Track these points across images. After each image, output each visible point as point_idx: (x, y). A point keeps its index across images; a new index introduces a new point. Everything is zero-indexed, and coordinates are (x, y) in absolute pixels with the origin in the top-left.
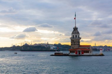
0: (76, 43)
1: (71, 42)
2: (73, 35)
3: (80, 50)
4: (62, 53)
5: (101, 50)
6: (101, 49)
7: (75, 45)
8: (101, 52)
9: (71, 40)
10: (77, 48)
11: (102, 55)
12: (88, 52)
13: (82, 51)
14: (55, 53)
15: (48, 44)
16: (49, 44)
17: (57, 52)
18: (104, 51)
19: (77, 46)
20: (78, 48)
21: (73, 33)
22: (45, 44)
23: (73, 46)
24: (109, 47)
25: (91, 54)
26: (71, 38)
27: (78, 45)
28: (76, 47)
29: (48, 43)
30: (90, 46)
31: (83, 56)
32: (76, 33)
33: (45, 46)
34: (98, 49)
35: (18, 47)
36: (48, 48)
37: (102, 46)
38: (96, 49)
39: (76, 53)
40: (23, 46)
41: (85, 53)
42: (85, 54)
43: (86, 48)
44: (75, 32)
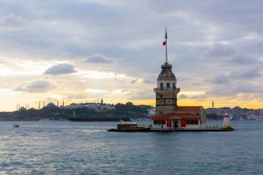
0: (167, 101)
1: (157, 99)
2: (162, 82)
3: (176, 117)
4: (136, 125)
5: (225, 118)
6: (226, 114)
7: (165, 105)
8: (226, 122)
9: (157, 94)
10: (170, 112)
11: (229, 129)
12: (197, 123)
13: (182, 120)
14: (119, 126)
15: (102, 104)
16: (105, 104)
17: (123, 123)
18: (233, 120)
19: (171, 108)
20: (172, 112)
21: (160, 78)
22: (95, 104)
23: (162, 108)
24: (245, 109)
25: (203, 127)
26: (156, 90)
27: (173, 105)
28: (168, 110)
29: (102, 101)
30: (200, 107)
31: (183, 131)
32: (167, 77)
33: (96, 109)
34: (218, 114)
35: (32, 110)
36: (102, 113)
37: (229, 108)
38: (214, 115)
39: (169, 125)
40: (44, 108)
41: (188, 124)
42: (189, 127)
43: (191, 112)
44: (165, 75)
